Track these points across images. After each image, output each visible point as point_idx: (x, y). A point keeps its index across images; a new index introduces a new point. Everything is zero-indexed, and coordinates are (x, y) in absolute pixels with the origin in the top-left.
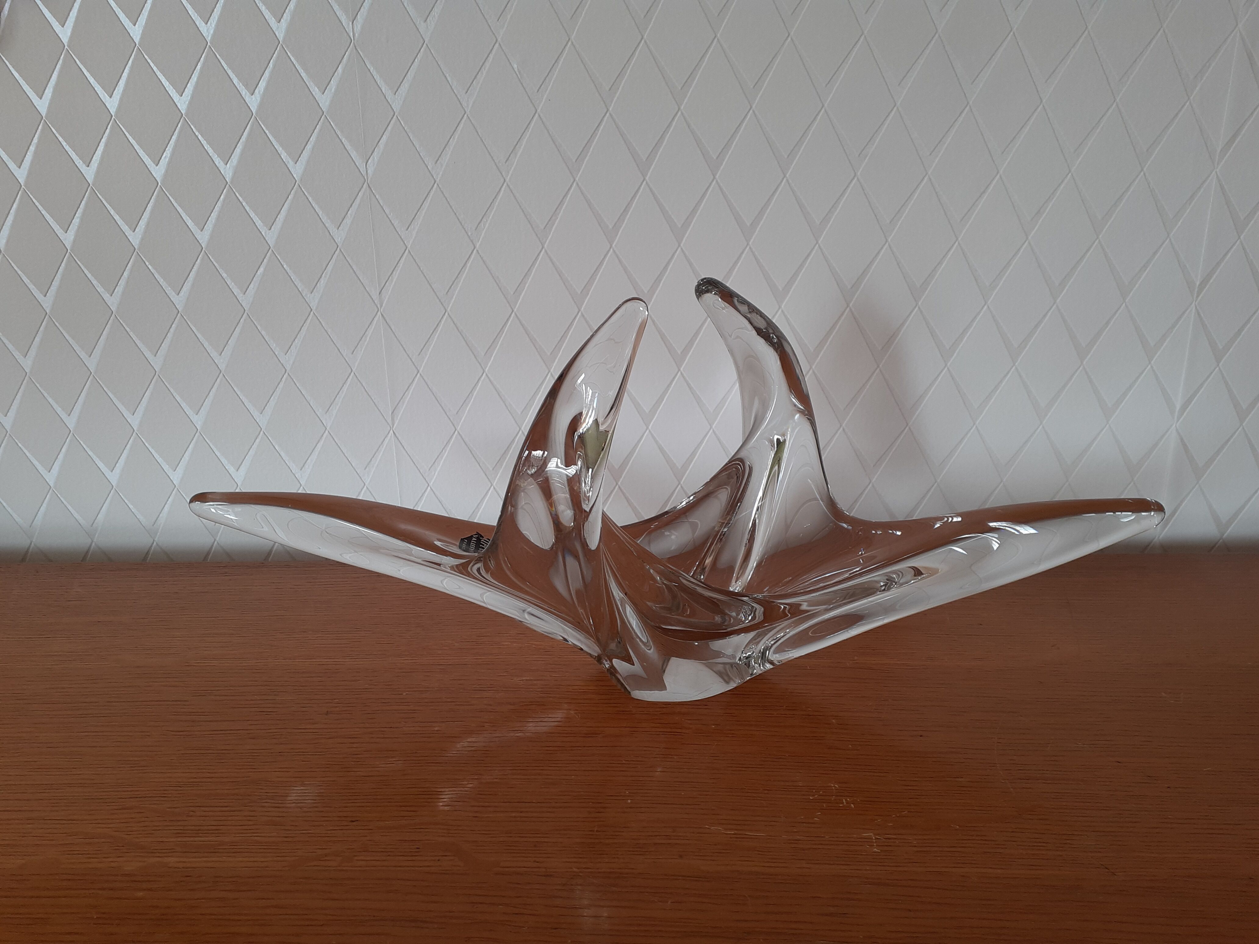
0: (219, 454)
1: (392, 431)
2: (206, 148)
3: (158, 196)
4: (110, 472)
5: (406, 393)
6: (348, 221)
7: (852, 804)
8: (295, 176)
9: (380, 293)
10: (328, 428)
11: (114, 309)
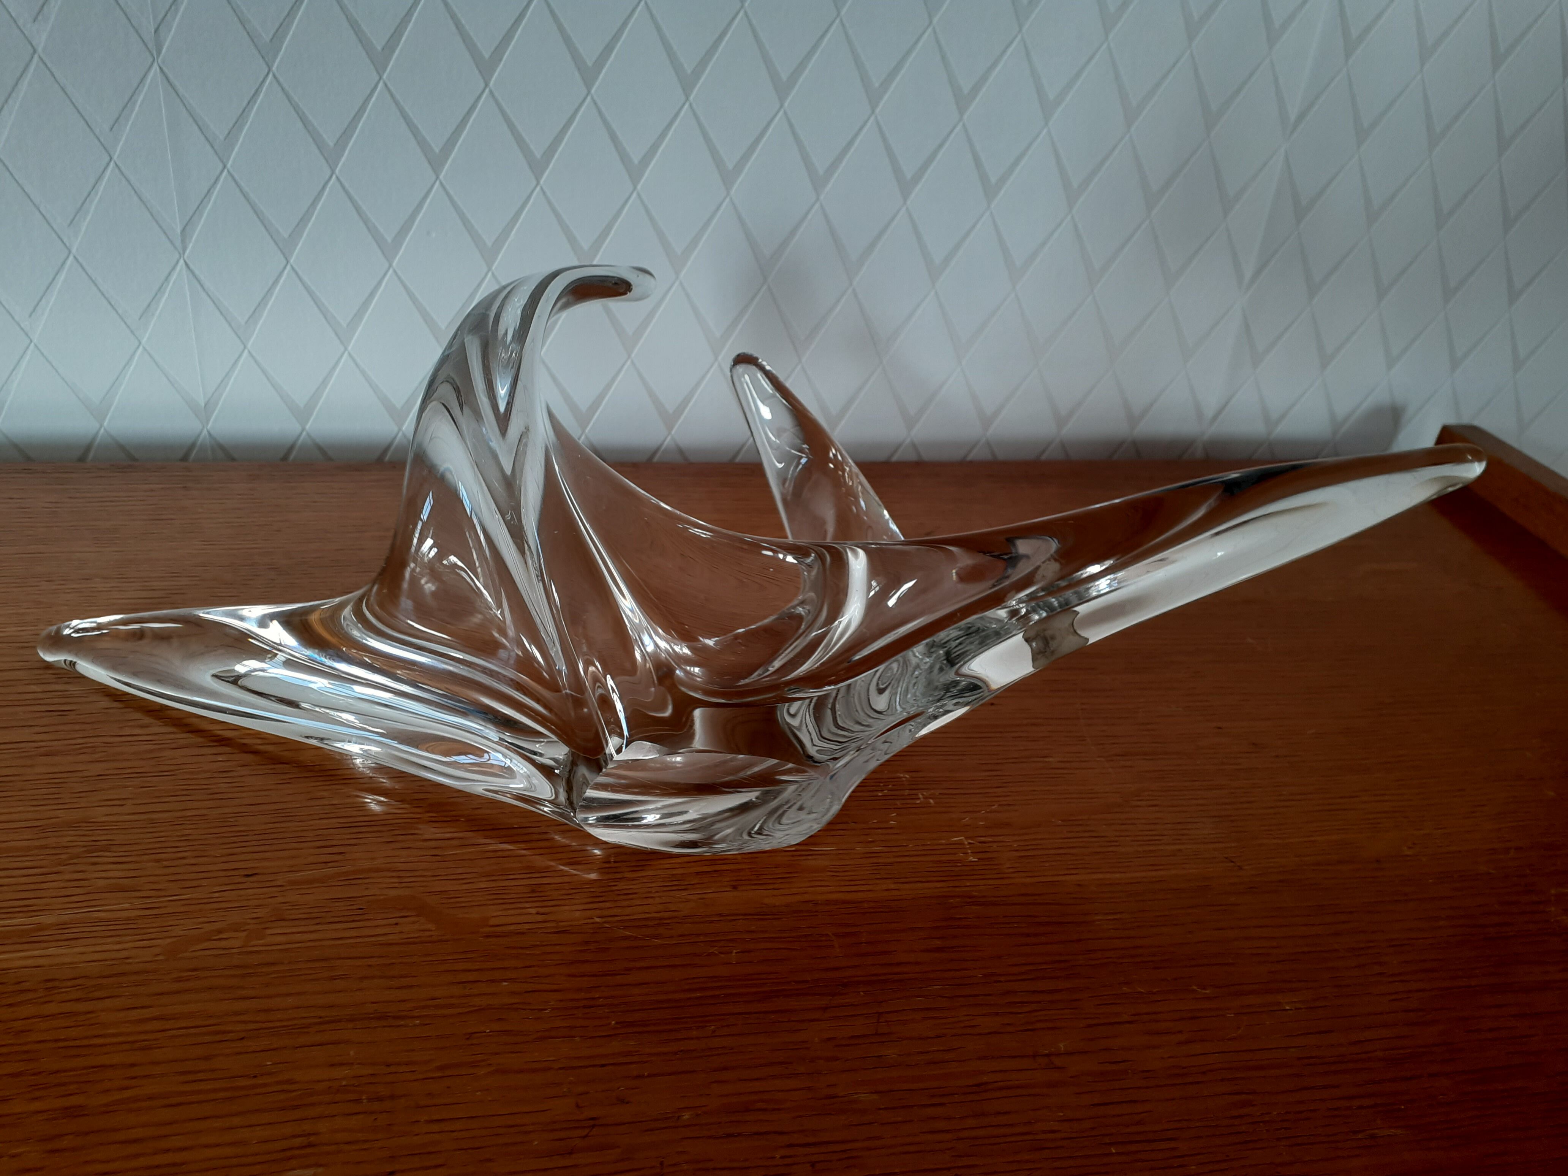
1: (182, 259)
5: (206, 200)
7: (931, 799)
9: (155, 33)
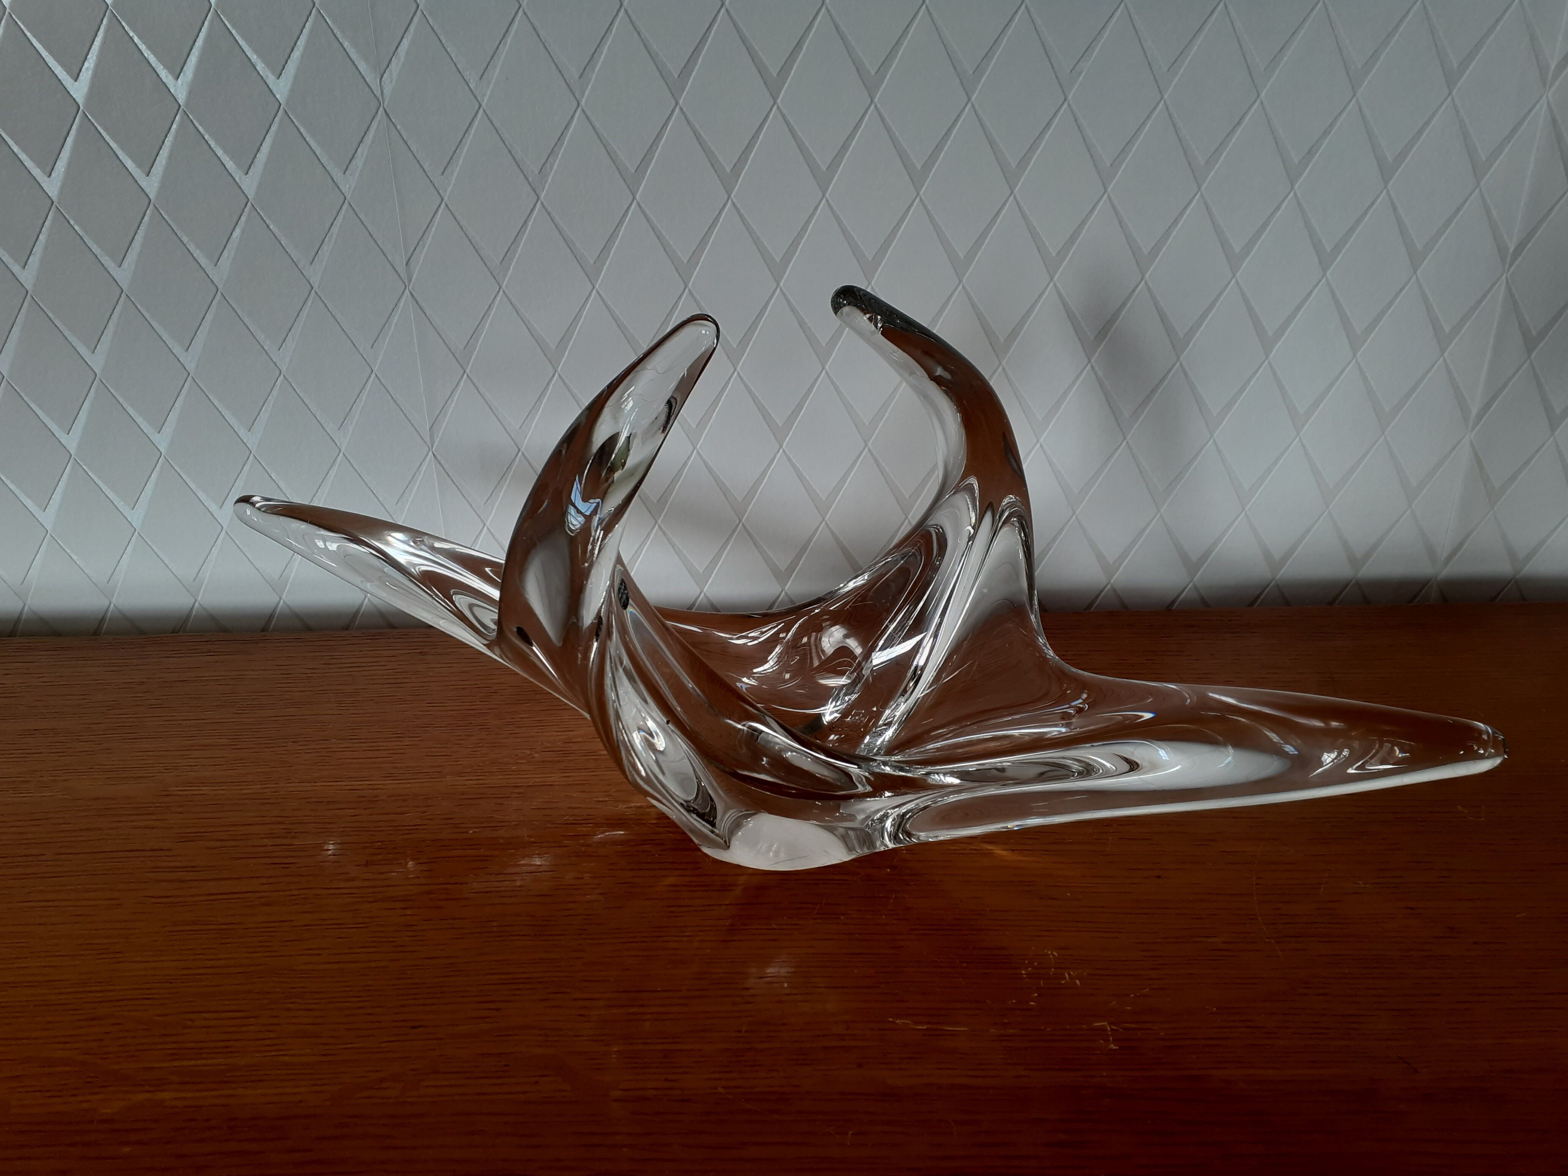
0: (194, 486)
1: (431, 452)
2: (146, 55)
3: (81, 126)
4: (41, 512)
5: (449, 401)
6: (359, 162)
7: (1077, 979)
8: (278, 96)
9: (407, 265)
10: (343, 449)
11: (28, 286)
